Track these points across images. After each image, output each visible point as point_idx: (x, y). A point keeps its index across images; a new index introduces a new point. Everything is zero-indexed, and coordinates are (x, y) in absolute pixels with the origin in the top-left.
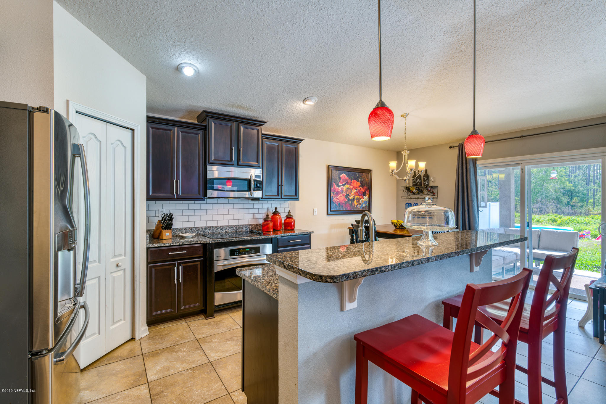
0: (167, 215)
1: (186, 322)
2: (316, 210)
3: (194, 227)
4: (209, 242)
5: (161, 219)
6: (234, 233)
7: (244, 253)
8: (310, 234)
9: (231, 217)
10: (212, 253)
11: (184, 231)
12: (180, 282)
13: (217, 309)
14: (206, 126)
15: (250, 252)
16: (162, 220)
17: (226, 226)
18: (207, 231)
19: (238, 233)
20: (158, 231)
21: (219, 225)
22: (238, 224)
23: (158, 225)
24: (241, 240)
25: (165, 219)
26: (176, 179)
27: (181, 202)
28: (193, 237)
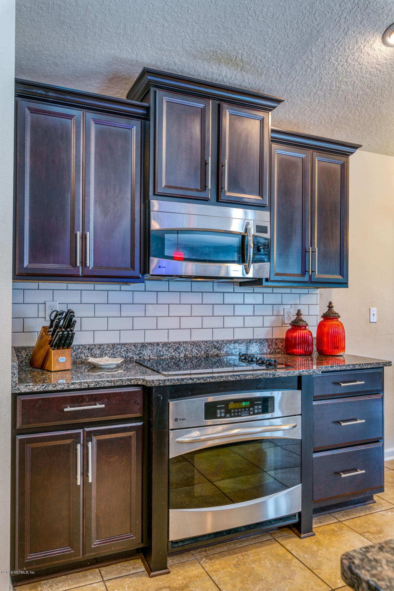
0: (61, 314)
1: (103, 581)
2: (374, 310)
3: (118, 342)
4: (157, 384)
5: (48, 324)
6: (203, 359)
7: (238, 412)
8: (383, 368)
9: (195, 322)
10: (164, 410)
11: (98, 352)
12: (90, 481)
13: (175, 550)
14: (148, 109)
15: (251, 409)
16: (51, 326)
17: (186, 342)
18: (147, 353)
19: (212, 359)
20: (42, 352)
21: (171, 340)
22: (211, 339)
23: (41, 337)
24: (232, 379)
25: (56, 324)
26: (81, 231)
27: (90, 286)
28: (118, 367)
